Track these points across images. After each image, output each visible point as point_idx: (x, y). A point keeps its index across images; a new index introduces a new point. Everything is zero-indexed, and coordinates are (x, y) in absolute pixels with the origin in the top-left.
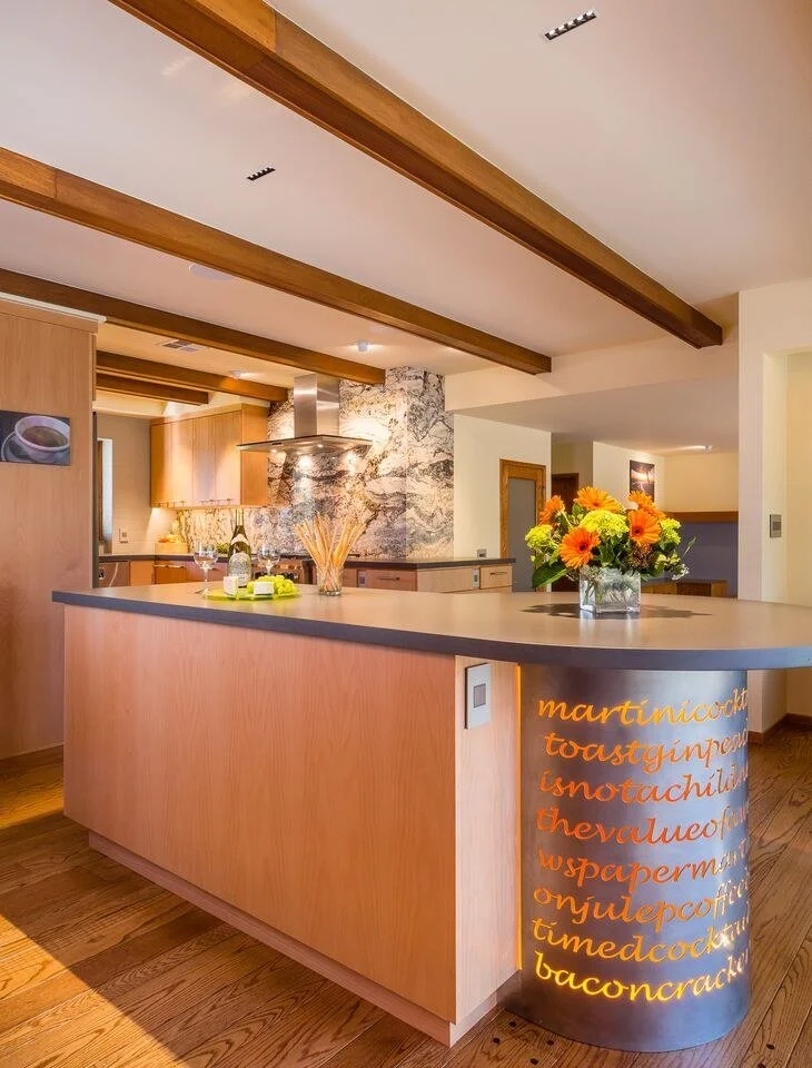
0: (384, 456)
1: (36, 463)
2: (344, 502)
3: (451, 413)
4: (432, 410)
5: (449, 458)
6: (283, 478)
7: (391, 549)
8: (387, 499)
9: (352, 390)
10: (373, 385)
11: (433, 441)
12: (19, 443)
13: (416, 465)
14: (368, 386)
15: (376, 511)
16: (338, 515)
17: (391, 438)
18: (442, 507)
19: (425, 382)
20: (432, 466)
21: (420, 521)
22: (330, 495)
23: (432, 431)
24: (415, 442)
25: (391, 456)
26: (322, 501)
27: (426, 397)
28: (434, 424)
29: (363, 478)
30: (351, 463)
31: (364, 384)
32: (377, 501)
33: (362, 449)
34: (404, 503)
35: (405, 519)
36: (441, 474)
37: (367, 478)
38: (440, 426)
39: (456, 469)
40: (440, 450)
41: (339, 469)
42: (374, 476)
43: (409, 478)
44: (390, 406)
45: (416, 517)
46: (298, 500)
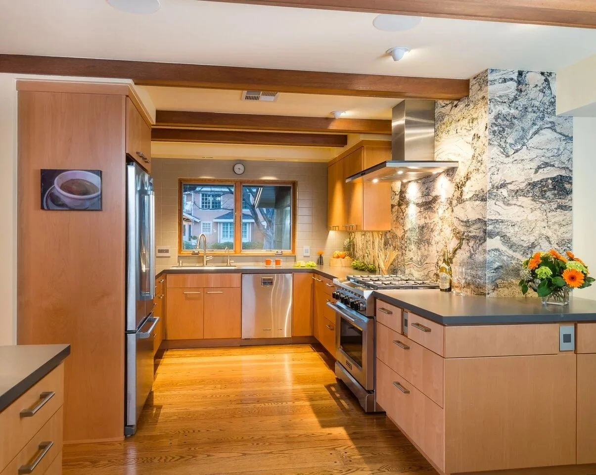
0: (468, 178)
1: (72, 209)
2: (438, 228)
3: (568, 118)
4: (531, 116)
5: (563, 173)
6: (399, 205)
7: (473, 284)
8: (469, 227)
9: (443, 110)
10: (459, 100)
11: (533, 154)
12: (57, 194)
13: (503, 185)
14: (455, 102)
15: (461, 239)
16: (433, 243)
17: (474, 156)
18: (550, 234)
19: (519, 83)
20: (533, 185)
21: (511, 252)
22: (428, 221)
23: (531, 143)
24: (502, 158)
25: (474, 176)
26: (423, 227)
27: (522, 101)
28: (536, 133)
29: (451, 203)
30: (443, 188)
31: (452, 100)
32: (462, 229)
33: (451, 172)
34: (485, 231)
35: (485, 251)
36: (549, 194)
37: (455, 202)
38: (548, 134)
39: (578, 186)
40: (546, 165)
41: (434, 194)
42: (460, 200)
43: (490, 202)
44: (473, 120)
45: (504, 248)
46: (408, 226)
